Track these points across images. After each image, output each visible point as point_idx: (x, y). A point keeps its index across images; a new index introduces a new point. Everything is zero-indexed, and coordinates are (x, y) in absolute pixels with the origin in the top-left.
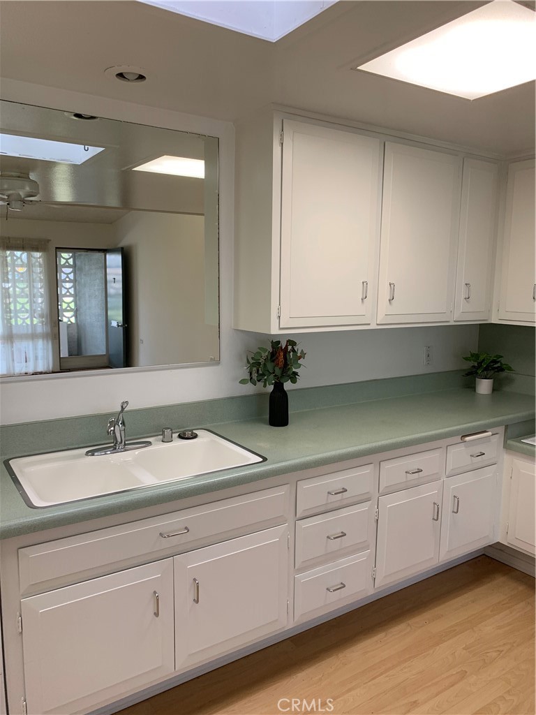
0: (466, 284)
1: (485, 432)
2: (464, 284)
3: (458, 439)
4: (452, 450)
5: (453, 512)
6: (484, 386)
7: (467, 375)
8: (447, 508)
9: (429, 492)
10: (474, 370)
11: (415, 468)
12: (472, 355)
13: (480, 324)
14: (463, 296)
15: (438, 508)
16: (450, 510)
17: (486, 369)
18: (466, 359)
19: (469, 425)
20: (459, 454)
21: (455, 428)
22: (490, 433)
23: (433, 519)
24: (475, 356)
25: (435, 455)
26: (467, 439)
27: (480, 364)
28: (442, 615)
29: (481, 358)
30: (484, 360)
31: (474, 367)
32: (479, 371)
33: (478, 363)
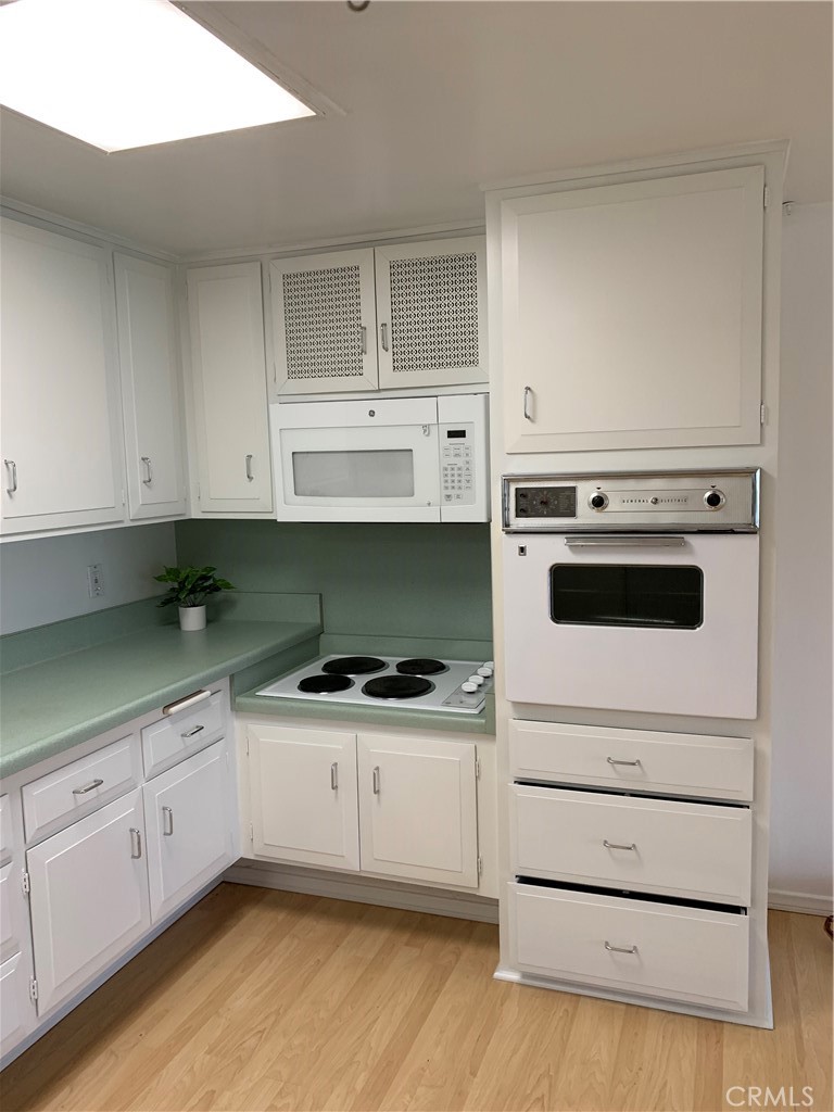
0: (143, 459)
1: (200, 692)
2: (138, 459)
3: (159, 712)
4: (151, 735)
5: (165, 834)
6: (193, 618)
7: (165, 603)
8: (155, 830)
9: (120, 813)
10: (174, 595)
11: (89, 780)
12: (169, 572)
13: (175, 522)
14: (140, 479)
15: (139, 837)
16: (159, 831)
17: (192, 591)
18: (159, 579)
19: (173, 686)
20: (162, 738)
21: (150, 697)
22: (208, 693)
23: (133, 857)
24: (173, 573)
25: (124, 748)
26: (173, 710)
27: (182, 584)
28: (167, 1011)
29: (183, 575)
30: (187, 577)
31: (173, 589)
32: (182, 596)
33: (180, 583)
